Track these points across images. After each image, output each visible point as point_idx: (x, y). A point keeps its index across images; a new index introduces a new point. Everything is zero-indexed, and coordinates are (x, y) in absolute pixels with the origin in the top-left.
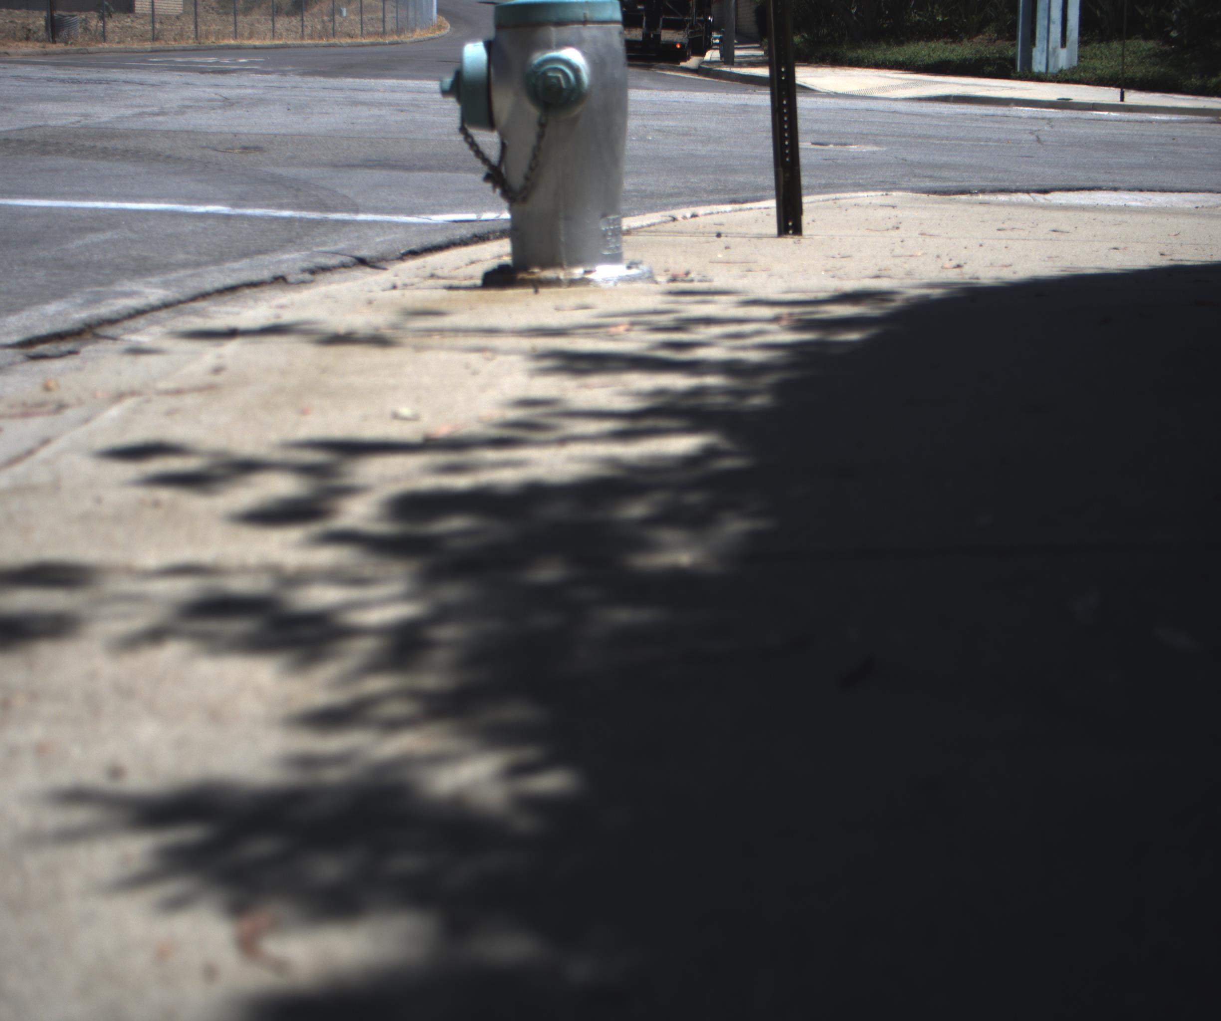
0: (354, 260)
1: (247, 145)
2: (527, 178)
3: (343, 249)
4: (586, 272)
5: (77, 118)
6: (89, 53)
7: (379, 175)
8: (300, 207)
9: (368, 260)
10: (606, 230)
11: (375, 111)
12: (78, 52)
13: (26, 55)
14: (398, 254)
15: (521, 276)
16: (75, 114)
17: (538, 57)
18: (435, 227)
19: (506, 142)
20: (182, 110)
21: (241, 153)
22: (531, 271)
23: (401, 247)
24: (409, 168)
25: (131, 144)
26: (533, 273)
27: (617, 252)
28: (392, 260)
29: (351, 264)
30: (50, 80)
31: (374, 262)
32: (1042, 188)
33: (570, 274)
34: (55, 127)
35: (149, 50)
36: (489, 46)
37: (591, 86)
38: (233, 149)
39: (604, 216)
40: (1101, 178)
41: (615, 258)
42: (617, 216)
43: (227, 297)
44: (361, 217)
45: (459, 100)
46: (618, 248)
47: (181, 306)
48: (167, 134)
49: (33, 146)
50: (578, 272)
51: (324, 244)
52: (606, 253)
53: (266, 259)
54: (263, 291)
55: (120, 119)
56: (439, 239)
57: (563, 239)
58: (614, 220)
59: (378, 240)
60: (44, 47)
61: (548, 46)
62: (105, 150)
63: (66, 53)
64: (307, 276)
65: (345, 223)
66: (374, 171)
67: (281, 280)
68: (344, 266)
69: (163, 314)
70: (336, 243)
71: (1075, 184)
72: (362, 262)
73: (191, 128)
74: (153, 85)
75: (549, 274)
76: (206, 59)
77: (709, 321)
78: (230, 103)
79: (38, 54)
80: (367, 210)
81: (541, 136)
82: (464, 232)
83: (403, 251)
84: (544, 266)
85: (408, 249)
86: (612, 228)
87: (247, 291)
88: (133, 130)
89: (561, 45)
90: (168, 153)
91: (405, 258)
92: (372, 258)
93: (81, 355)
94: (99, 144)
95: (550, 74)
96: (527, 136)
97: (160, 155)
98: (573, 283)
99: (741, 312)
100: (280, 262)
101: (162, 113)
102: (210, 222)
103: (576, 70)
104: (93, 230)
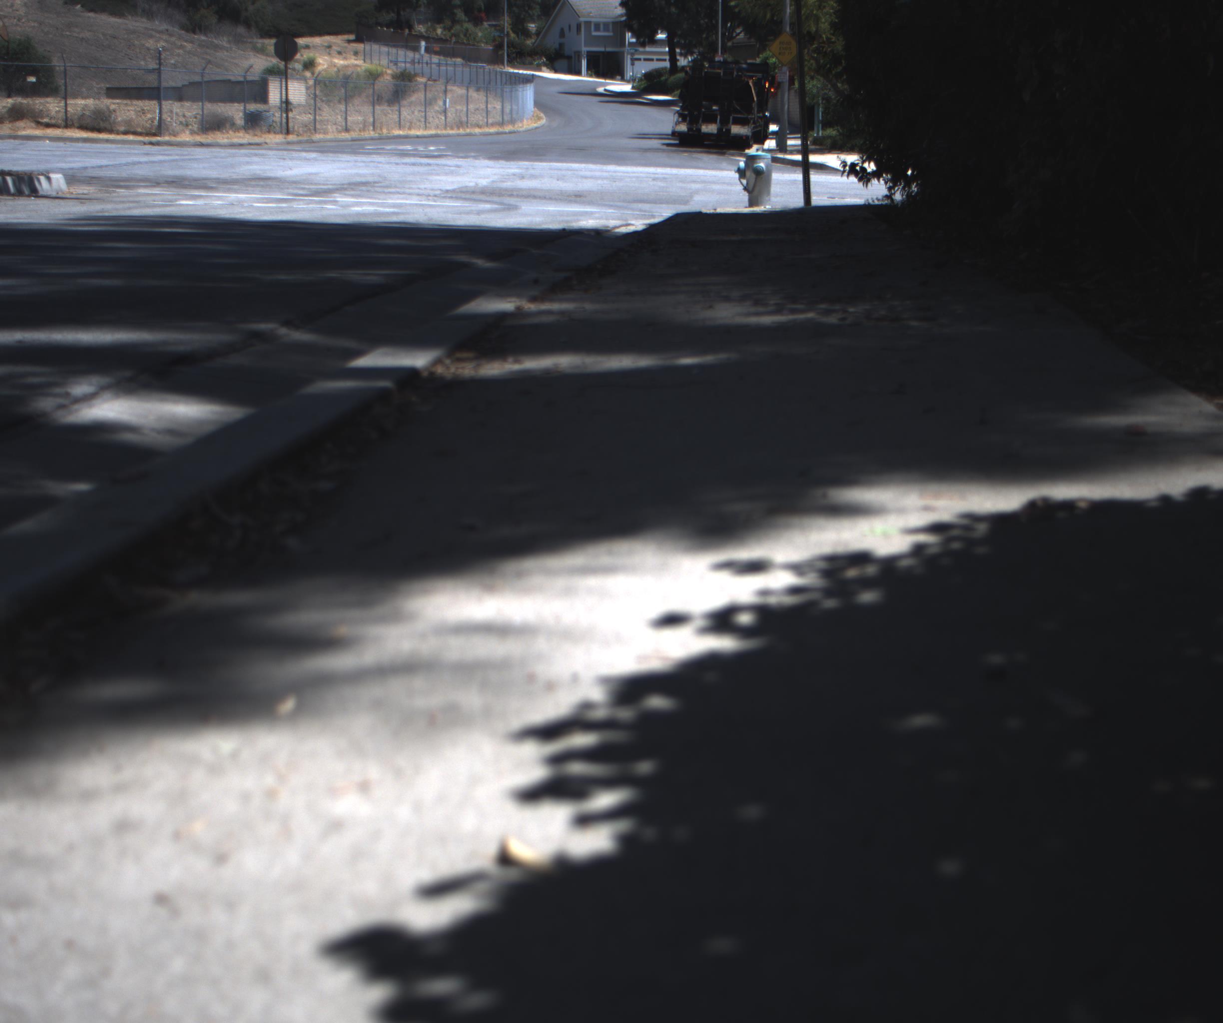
17: (755, 165)
19: (748, 182)
36: (746, 163)
37: (766, 171)
39: (767, 196)
45: (739, 173)
81: (755, 181)
95: (757, 168)
103: (762, 168)
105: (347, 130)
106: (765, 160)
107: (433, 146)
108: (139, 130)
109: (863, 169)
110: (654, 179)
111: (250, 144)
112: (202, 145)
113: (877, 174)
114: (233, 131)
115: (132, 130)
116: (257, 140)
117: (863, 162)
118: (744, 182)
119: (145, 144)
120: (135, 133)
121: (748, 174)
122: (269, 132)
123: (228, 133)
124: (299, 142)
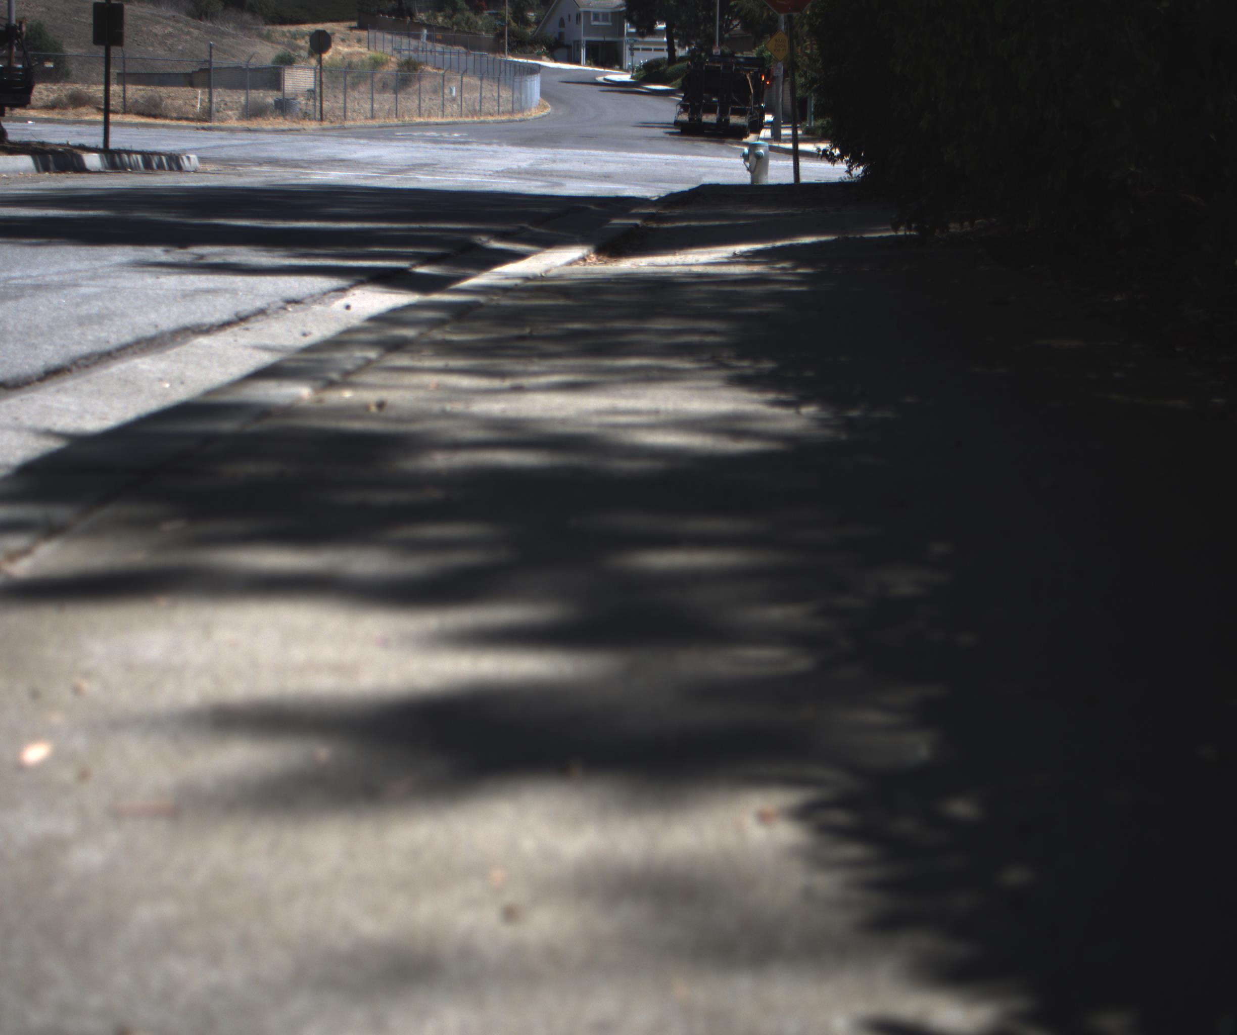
36: (749, 150)
61: (757, 150)
96: (754, 163)
105: (373, 117)
106: (764, 148)
107: (457, 133)
108: (191, 116)
109: (831, 154)
110: (666, 164)
111: (291, 130)
112: (249, 130)
113: (840, 157)
114: (273, 117)
115: (185, 116)
116: (296, 126)
117: (831, 149)
118: (748, 164)
119: (198, 129)
120: (187, 119)
121: (751, 158)
122: (304, 119)
123: (269, 119)
124: (334, 129)
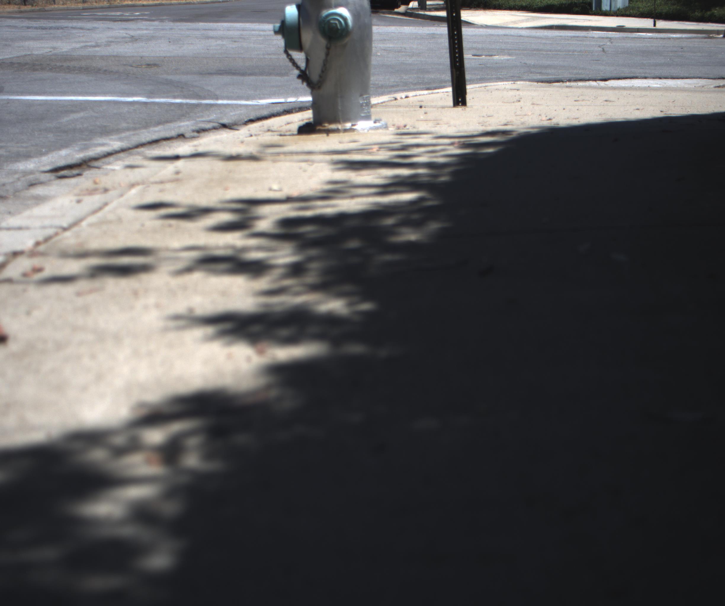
0: (220, 125)
1: (149, 63)
2: (320, 77)
3: (213, 119)
4: (353, 125)
5: (49, 50)
6: (46, 11)
7: (227, 79)
8: (185, 97)
9: (227, 125)
10: (363, 103)
11: (219, 42)
12: (40, 10)
13: (9, 13)
14: (243, 121)
15: (318, 128)
16: (47, 48)
17: (325, 13)
18: (262, 107)
19: (309, 58)
20: (109, 44)
21: (147, 67)
22: (323, 125)
23: (244, 117)
24: (243, 74)
25: (83, 64)
26: (325, 126)
27: (368, 114)
28: (240, 125)
29: (218, 127)
30: (28, 28)
31: (230, 126)
32: (604, 78)
33: (345, 126)
34: (37, 55)
35: (81, 8)
36: (299, 7)
37: (353, 27)
38: (141, 65)
39: (361, 95)
40: (638, 71)
41: (368, 117)
42: (368, 96)
43: (154, 146)
44: (220, 102)
45: (284, 36)
46: (369, 112)
47: (131, 151)
48: (102, 57)
49: (27, 66)
50: (348, 125)
51: (202, 116)
52: (363, 115)
53: (172, 125)
54: (172, 142)
55: (74, 49)
56: (265, 113)
57: (340, 108)
58: (366, 97)
59: (232, 114)
60: (19, 8)
61: (330, 7)
62: (68, 68)
63: (33, 11)
64: (196, 134)
65: (212, 105)
66: (224, 76)
67: (182, 137)
68: (215, 128)
69: (122, 155)
70: (208, 116)
71: (623, 75)
72: (224, 126)
73: (115, 54)
74: (89, 30)
75: (333, 126)
76: (116, 13)
77: (418, 146)
78: (135, 39)
79: (16, 12)
80: (222, 98)
81: (327, 54)
82: (279, 108)
83: (246, 120)
84: (330, 122)
85: (249, 119)
86: (365, 101)
87: (165, 142)
88: (82, 56)
89: (337, 6)
90: (104, 69)
91: (247, 123)
92: (229, 124)
93: (83, 176)
94: (66, 64)
95: (332, 22)
96: (320, 55)
97: (100, 70)
98: (346, 131)
99: (434, 141)
100: (180, 127)
101: (97, 46)
102: (137, 106)
103: (345, 19)
104: (73, 112)
121: (309, 36)
